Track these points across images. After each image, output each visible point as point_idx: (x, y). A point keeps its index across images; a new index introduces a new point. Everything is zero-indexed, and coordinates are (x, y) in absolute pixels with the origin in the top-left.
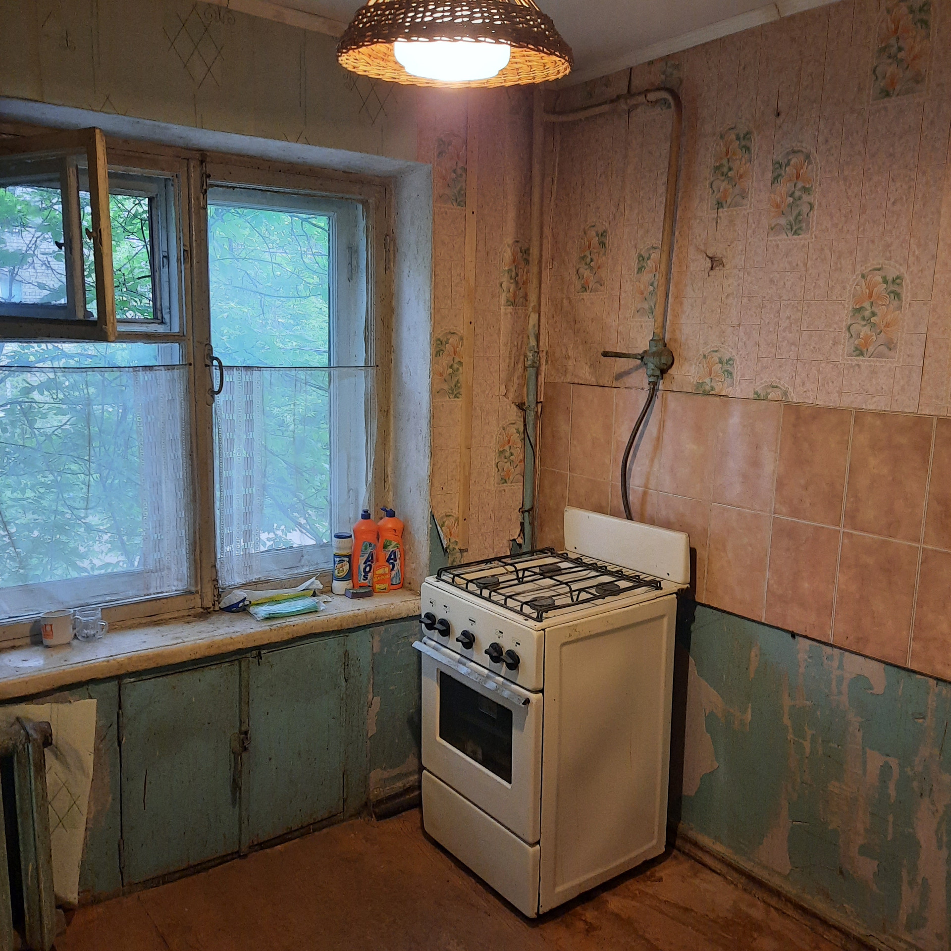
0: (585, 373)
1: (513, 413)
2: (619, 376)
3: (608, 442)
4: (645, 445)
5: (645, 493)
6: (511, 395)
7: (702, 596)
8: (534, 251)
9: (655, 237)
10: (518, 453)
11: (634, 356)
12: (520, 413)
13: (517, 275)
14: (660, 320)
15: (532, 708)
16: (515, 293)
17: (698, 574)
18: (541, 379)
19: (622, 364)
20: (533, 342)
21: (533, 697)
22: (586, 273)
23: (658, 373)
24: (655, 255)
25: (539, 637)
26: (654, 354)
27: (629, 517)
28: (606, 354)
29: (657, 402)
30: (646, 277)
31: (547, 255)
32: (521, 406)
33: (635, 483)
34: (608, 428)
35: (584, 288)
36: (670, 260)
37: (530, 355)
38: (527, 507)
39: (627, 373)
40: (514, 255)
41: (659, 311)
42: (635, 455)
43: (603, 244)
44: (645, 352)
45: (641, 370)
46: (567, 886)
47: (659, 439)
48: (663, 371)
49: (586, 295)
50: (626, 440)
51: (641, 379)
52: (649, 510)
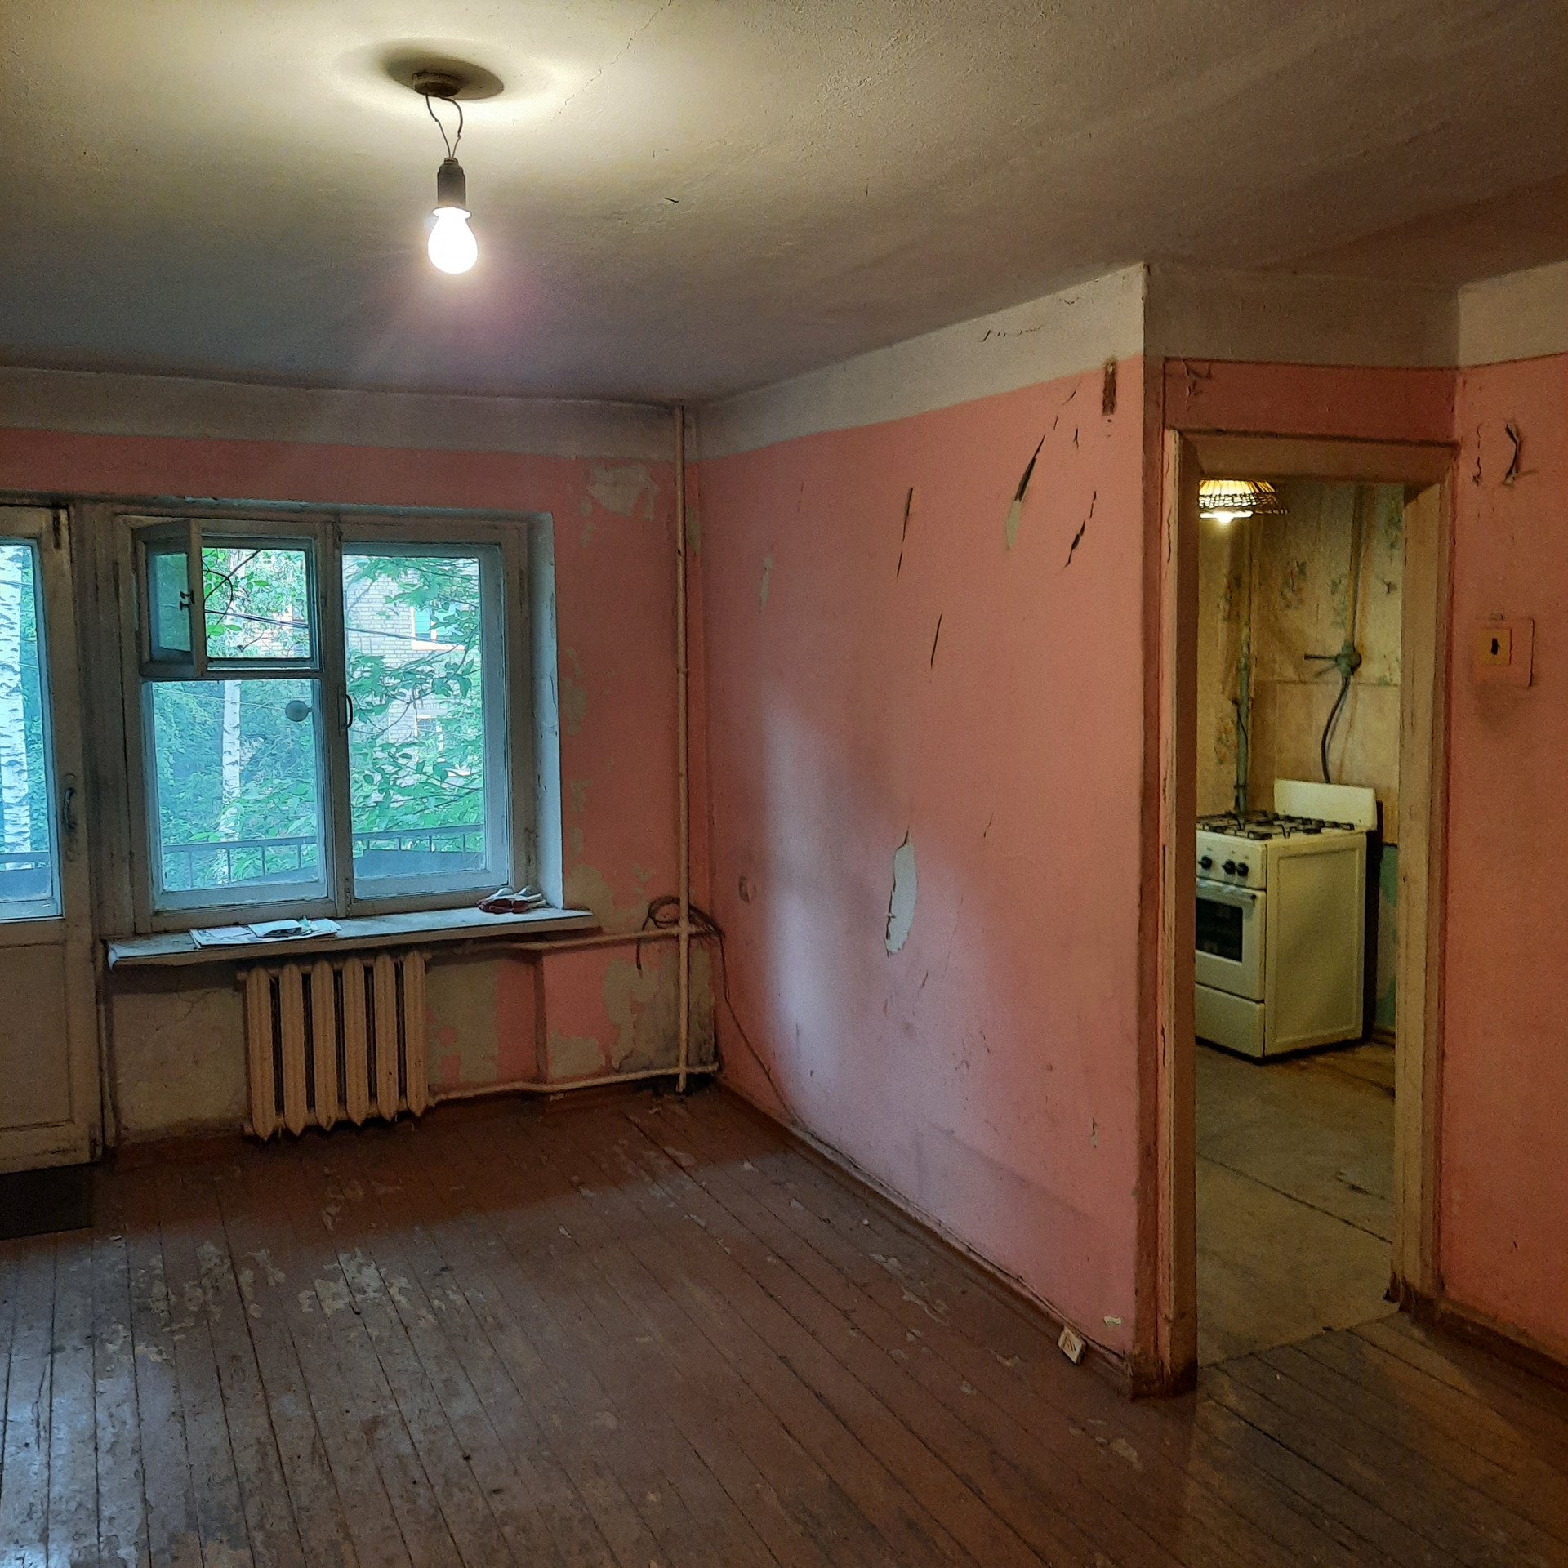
0: (1290, 673)
1: (1229, 706)
2: (1319, 674)
3: (1310, 726)
4: (1341, 726)
5: (1341, 765)
6: (1227, 693)
7: (1388, 838)
8: (1245, 579)
9: (1345, 567)
10: (1233, 738)
11: (1329, 658)
12: (1234, 707)
13: (1231, 597)
14: (1349, 629)
15: (1258, 903)
16: (1229, 612)
17: (1384, 822)
18: (1252, 679)
19: (1321, 665)
20: (1245, 649)
21: (1259, 894)
22: (1289, 594)
23: (1349, 669)
24: (1345, 581)
25: (1263, 852)
26: (1345, 656)
27: (1328, 781)
28: (1307, 657)
29: (1350, 693)
30: (1338, 598)
31: (1256, 581)
32: (1235, 702)
33: (1333, 757)
34: (1310, 715)
35: (1288, 606)
36: (1356, 585)
37: (1243, 660)
38: (1241, 782)
39: (1326, 671)
40: (1229, 582)
41: (1349, 624)
42: (1332, 735)
43: (1302, 572)
44: (1339, 655)
45: (1336, 669)
46: (1285, 1039)
47: (1351, 724)
48: (1354, 669)
49: (1291, 613)
50: (1325, 723)
51: (1336, 677)
52: (1345, 777)
